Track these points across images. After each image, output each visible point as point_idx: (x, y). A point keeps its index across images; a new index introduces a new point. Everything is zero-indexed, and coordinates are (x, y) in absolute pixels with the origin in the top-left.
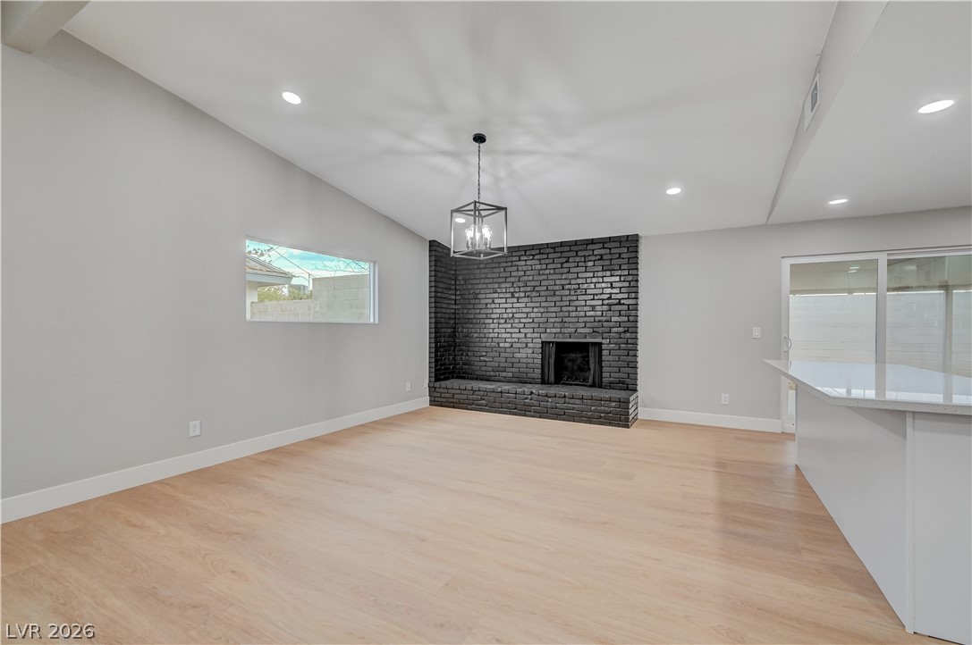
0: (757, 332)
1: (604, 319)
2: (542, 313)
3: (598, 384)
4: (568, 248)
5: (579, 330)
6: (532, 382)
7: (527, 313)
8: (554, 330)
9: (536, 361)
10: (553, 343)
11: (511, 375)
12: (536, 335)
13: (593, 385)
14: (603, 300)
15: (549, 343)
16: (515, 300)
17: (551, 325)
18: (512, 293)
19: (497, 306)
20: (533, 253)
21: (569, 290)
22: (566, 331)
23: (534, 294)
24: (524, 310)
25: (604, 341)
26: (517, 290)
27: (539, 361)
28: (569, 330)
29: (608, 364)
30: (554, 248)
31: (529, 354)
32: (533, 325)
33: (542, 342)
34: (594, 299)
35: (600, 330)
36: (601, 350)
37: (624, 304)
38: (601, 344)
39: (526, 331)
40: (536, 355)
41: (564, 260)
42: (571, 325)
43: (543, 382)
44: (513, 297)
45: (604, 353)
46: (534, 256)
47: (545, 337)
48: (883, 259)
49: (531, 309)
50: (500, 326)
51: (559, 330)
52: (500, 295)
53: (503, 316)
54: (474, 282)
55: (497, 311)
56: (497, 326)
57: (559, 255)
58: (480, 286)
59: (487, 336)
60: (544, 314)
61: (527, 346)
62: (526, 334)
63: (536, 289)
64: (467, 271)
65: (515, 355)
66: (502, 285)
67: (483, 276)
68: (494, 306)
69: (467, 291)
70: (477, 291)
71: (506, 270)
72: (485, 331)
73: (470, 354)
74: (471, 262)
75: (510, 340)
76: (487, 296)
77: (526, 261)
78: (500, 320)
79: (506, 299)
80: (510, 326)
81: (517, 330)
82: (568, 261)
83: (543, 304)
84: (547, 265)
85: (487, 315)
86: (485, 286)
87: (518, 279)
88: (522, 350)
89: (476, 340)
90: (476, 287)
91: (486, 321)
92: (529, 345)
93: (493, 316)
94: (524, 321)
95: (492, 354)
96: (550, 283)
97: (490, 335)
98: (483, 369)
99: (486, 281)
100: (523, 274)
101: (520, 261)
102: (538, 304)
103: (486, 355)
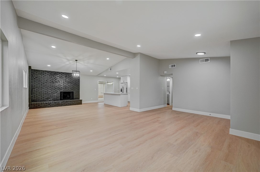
0: (95, 90)
1: (74, 87)
3: (73, 99)
4: (66, 74)
5: (69, 89)
6: (58, 100)
7: (56, 86)
9: (59, 96)
10: (63, 92)
11: (52, 99)
12: (59, 90)
13: (72, 99)
14: (74, 84)
15: (62, 92)
16: (53, 83)
18: (52, 81)
19: (47, 84)
20: (58, 73)
21: (67, 82)
22: (66, 89)
23: (58, 82)
26: (53, 81)
29: (75, 95)
30: (63, 73)
31: (57, 94)
32: (58, 88)
33: (60, 92)
34: (72, 84)
35: (73, 89)
36: (73, 93)
37: (78, 85)
38: (73, 92)
43: (61, 100)
47: (61, 91)
48: (106, 81)
49: (57, 85)
50: (48, 88)
51: (64, 89)
52: (48, 82)
53: (49, 86)
54: (39, 78)
55: (47, 85)
56: (47, 88)
57: (64, 75)
58: (41, 79)
59: (44, 91)
60: (61, 86)
61: (56, 93)
62: (56, 90)
63: (59, 81)
64: (36, 75)
65: (53, 95)
66: (49, 79)
67: (42, 77)
68: (46, 84)
69: (36, 80)
70: (40, 80)
71: (50, 76)
72: (43, 90)
73: (38, 95)
74: (38, 73)
75: (51, 92)
76: (44, 81)
77: (56, 75)
78: (48, 87)
79: (50, 82)
80: (51, 88)
81: (54, 89)
82: (66, 76)
83: (60, 84)
84: (62, 76)
85: (44, 86)
86: (43, 79)
87: (54, 78)
88: (55, 94)
89: (40, 92)
90: (40, 79)
91: (44, 87)
92: (57, 93)
93: (46, 86)
94: (56, 87)
95: (46, 95)
96: (62, 80)
97: (45, 91)
98: (42, 99)
99: (44, 78)
100: (55, 77)
101: (54, 74)
102: (59, 84)
103: (44, 95)
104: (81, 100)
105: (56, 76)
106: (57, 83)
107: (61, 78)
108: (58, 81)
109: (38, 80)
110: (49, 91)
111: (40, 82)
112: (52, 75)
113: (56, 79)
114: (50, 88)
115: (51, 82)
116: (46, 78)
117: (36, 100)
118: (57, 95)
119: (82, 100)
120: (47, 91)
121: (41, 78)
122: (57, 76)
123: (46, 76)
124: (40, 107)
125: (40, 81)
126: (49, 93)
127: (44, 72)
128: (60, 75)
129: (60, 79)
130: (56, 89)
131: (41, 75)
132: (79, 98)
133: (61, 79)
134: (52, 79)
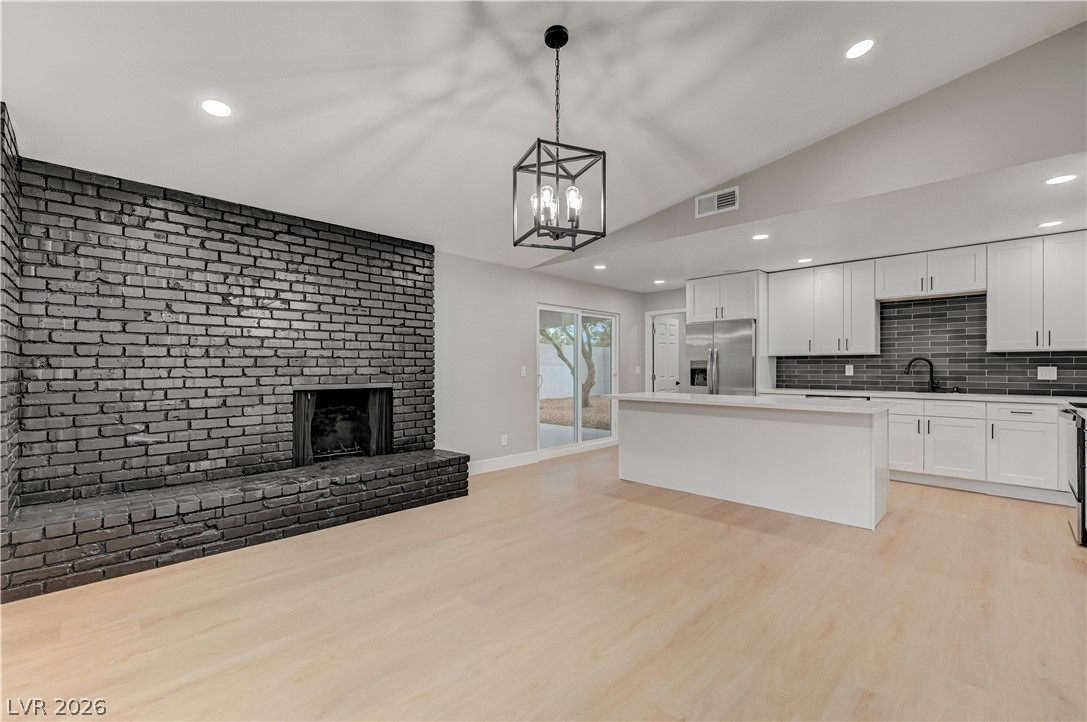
0: (524, 371)
1: (395, 354)
2: (294, 340)
3: (388, 448)
4: (341, 239)
5: (360, 371)
6: (273, 466)
7: (263, 339)
8: (318, 371)
9: (282, 427)
10: (311, 392)
11: (222, 463)
12: (282, 380)
13: (378, 452)
14: (394, 326)
15: (306, 392)
16: (233, 311)
17: (313, 362)
18: (225, 297)
19: (182, 318)
20: (275, 227)
21: (345, 306)
22: (338, 371)
23: (277, 304)
24: (255, 332)
25: (395, 386)
26: (237, 291)
27: (290, 427)
28: (344, 371)
29: (400, 417)
30: (318, 231)
31: (269, 416)
32: (275, 361)
33: (295, 393)
34: (381, 324)
35: (390, 370)
36: (391, 398)
37: (420, 335)
38: (391, 389)
39: (258, 372)
40: (282, 418)
41: (335, 256)
42: (347, 362)
43: (298, 462)
44: (226, 302)
45: (396, 402)
46: (276, 233)
47: (299, 384)
49: (270, 333)
50: (190, 363)
51: (326, 371)
52: (191, 296)
53: (202, 341)
54: (100, 252)
55: (183, 329)
56: (180, 362)
57: (325, 245)
58: (124, 267)
59: (148, 384)
60: (298, 344)
61: (261, 402)
62: (258, 379)
63: (283, 295)
64: (69, 223)
65: (233, 422)
66: (196, 276)
67: (133, 244)
68: (173, 318)
69: (70, 274)
70: (111, 278)
71: (208, 244)
72: (142, 373)
73: (84, 432)
74: (85, 201)
75: (218, 392)
76: (150, 293)
77: (258, 238)
78: (192, 352)
79: (208, 305)
80: (218, 362)
81: (239, 372)
82: (341, 259)
83: (296, 325)
84: (304, 256)
85: (147, 335)
86: (140, 269)
87: (237, 270)
88: (248, 410)
89: (108, 397)
90: (106, 266)
91: (146, 351)
92: (266, 399)
93: (168, 340)
94: (256, 352)
95: (165, 426)
96: (310, 289)
97: (162, 384)
98: (135, 462)
99: (145, 258)
100: (250, 261)
101: (242, 234)
102: (286, 325)
103: (147, 430)
104: (462, 461)
105: (256, 252)
106: (267, 313)
107: (303, 268)
108: (276, 297)
109: (92, 276)
110: (199, 383)
111: (112, 302)
112: (223, 232)
113: (257, 273)
114: (205, 362)
115: (217, 299)
116: (173, 262)
117: (74, 480)
118: (267, 419)
119: (467, 458)
120: (179, 383)
121: (118, 255)
122: (267, 254)
123: (172, 238)
124: (119, 560)
125: (104, 289)
126: (193, 403)
127: (145, 205)
128: (289, 244)
129: (292, 277)
130: (255, 366)
131: (117, 230)
132: (425, 443)
133: (300, 277)
134: (226, 276)
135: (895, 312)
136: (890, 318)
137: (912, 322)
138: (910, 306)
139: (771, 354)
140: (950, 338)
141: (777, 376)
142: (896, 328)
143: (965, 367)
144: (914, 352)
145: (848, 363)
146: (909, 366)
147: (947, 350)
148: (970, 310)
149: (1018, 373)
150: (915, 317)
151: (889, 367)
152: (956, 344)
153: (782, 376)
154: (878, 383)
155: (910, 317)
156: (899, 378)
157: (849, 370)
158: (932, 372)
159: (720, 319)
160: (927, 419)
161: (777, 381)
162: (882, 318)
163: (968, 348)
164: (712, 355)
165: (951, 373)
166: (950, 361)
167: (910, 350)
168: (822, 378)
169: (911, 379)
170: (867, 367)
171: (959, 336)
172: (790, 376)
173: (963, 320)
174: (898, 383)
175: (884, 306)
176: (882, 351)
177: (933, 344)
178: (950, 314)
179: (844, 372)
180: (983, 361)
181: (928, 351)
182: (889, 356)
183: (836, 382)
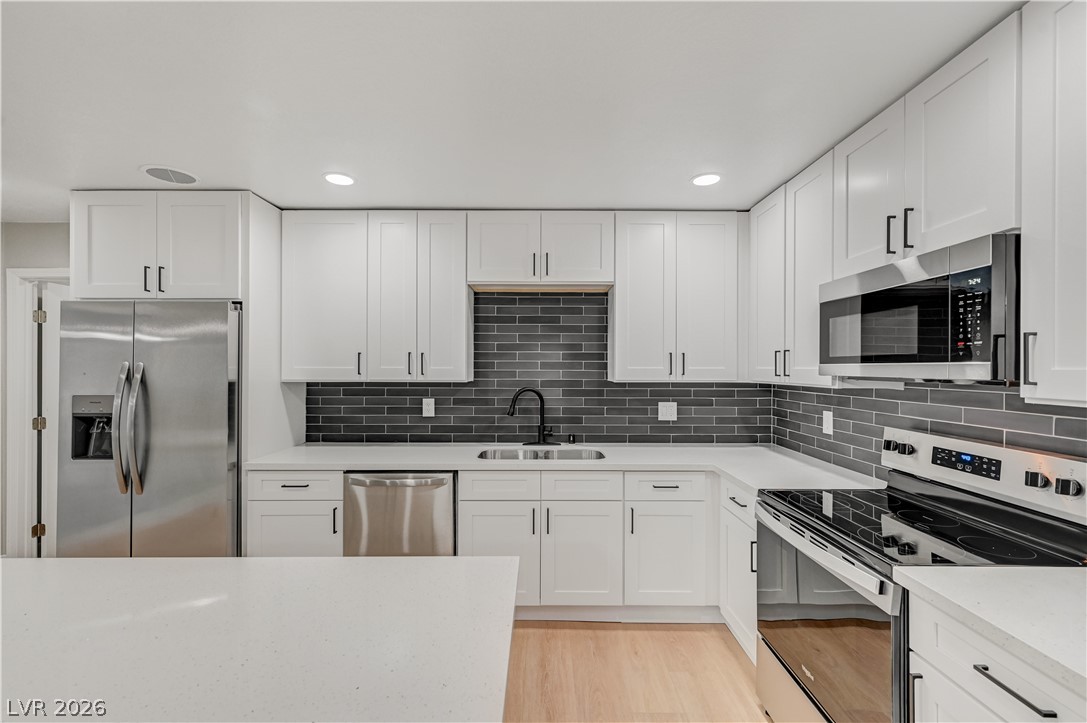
135: (493, 310)
136: (488, 320)
137: (517, 329)
138: (513, 301)
139: (288, 377)
140: (565, 357)
141: (308, 420)
142: (496, 338)
143: (581, 402)
144: (521, 376)
145: (426, 395)
146: (514, 401)
147: (559, 375)
148: (587, 318)
149: (637, 411)
150: (522, 320)
151: (486, 402)
152: (572, 366)
153: (316, 419)
154: (470, 429)
155: (513, 320)
156: (501, 420)
157: (429, 407)
158: (542, 410)
159: (154, 293)
160: (545, 505)
161: (308, 429)
162: (477, 320)
163: (584, 373)
164: (129, 379)
165: (565, 411)
166: (565, 393)
167: (513, 374)
168: (386, 421)
169: (515, 422)
170: (456, 402)
171: (575, 355)
172: (330, 420)
173: (578, 329)
174: (499, 428)
175: (481, 299)
176: (476, 374)
177: (544, 365)
178: (565, 320)
179: (420, 411)
180: (600, 393)
181: (539, 375)
182: (487, 383)
183: (407, 428)
